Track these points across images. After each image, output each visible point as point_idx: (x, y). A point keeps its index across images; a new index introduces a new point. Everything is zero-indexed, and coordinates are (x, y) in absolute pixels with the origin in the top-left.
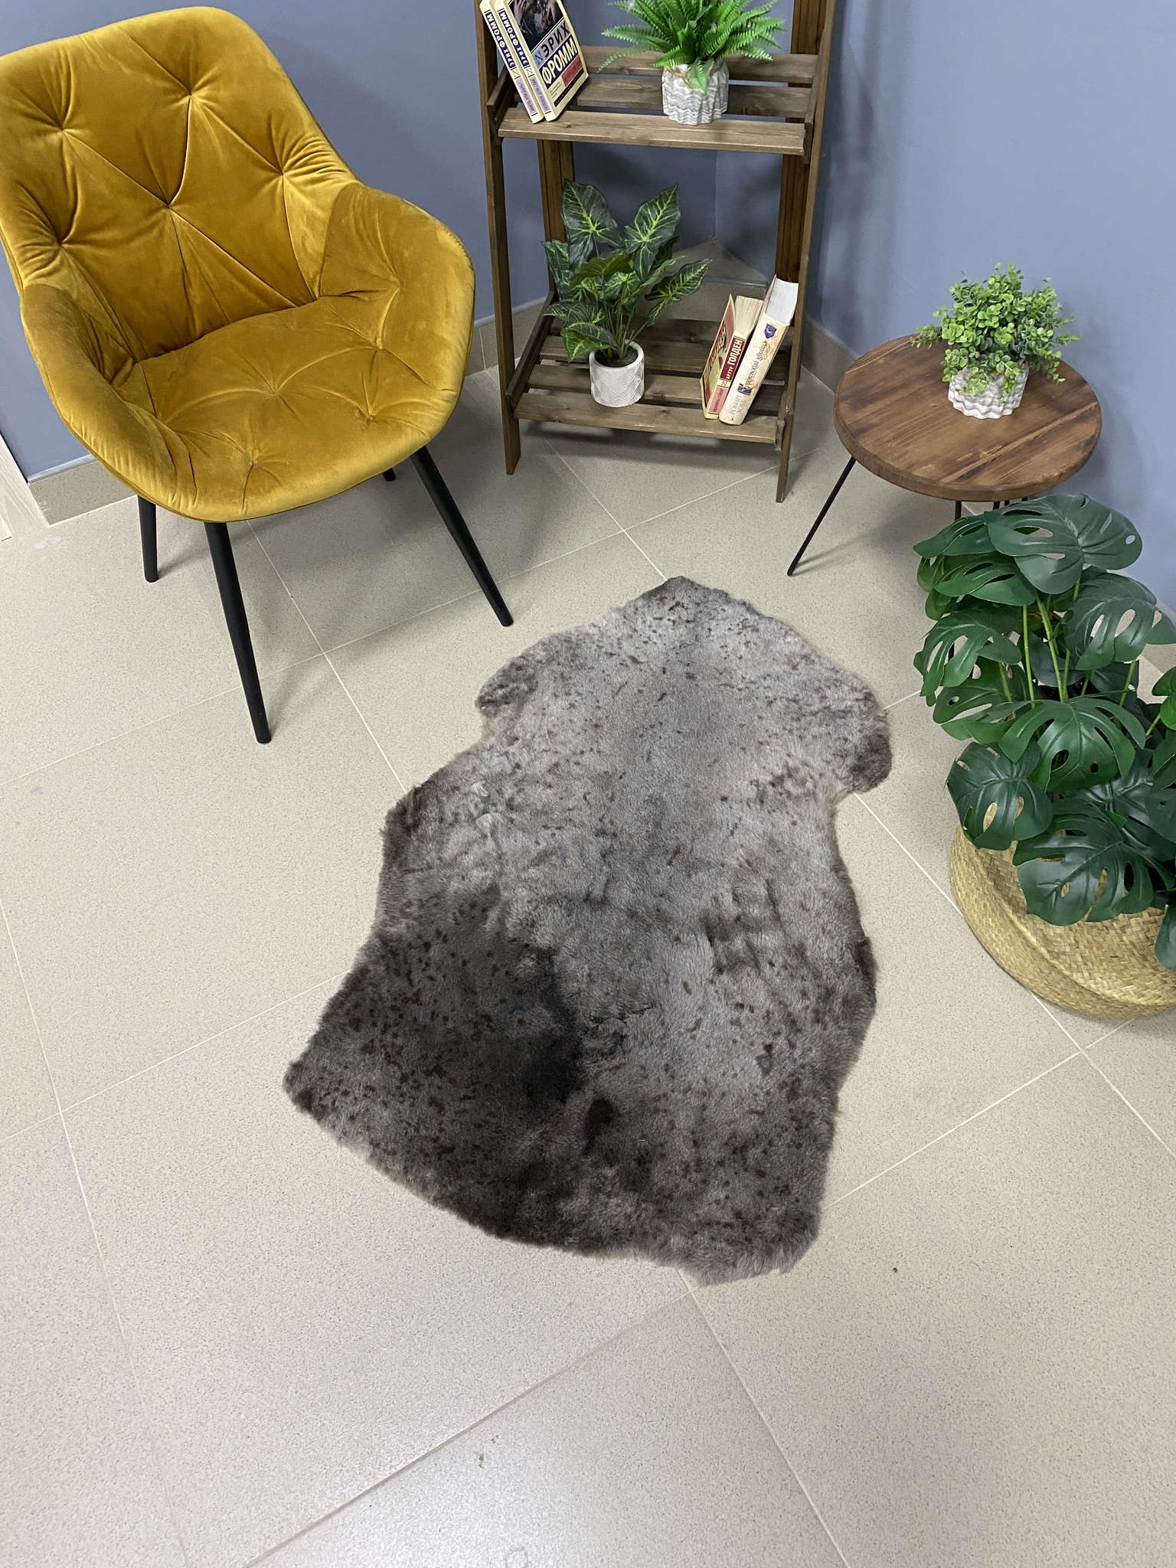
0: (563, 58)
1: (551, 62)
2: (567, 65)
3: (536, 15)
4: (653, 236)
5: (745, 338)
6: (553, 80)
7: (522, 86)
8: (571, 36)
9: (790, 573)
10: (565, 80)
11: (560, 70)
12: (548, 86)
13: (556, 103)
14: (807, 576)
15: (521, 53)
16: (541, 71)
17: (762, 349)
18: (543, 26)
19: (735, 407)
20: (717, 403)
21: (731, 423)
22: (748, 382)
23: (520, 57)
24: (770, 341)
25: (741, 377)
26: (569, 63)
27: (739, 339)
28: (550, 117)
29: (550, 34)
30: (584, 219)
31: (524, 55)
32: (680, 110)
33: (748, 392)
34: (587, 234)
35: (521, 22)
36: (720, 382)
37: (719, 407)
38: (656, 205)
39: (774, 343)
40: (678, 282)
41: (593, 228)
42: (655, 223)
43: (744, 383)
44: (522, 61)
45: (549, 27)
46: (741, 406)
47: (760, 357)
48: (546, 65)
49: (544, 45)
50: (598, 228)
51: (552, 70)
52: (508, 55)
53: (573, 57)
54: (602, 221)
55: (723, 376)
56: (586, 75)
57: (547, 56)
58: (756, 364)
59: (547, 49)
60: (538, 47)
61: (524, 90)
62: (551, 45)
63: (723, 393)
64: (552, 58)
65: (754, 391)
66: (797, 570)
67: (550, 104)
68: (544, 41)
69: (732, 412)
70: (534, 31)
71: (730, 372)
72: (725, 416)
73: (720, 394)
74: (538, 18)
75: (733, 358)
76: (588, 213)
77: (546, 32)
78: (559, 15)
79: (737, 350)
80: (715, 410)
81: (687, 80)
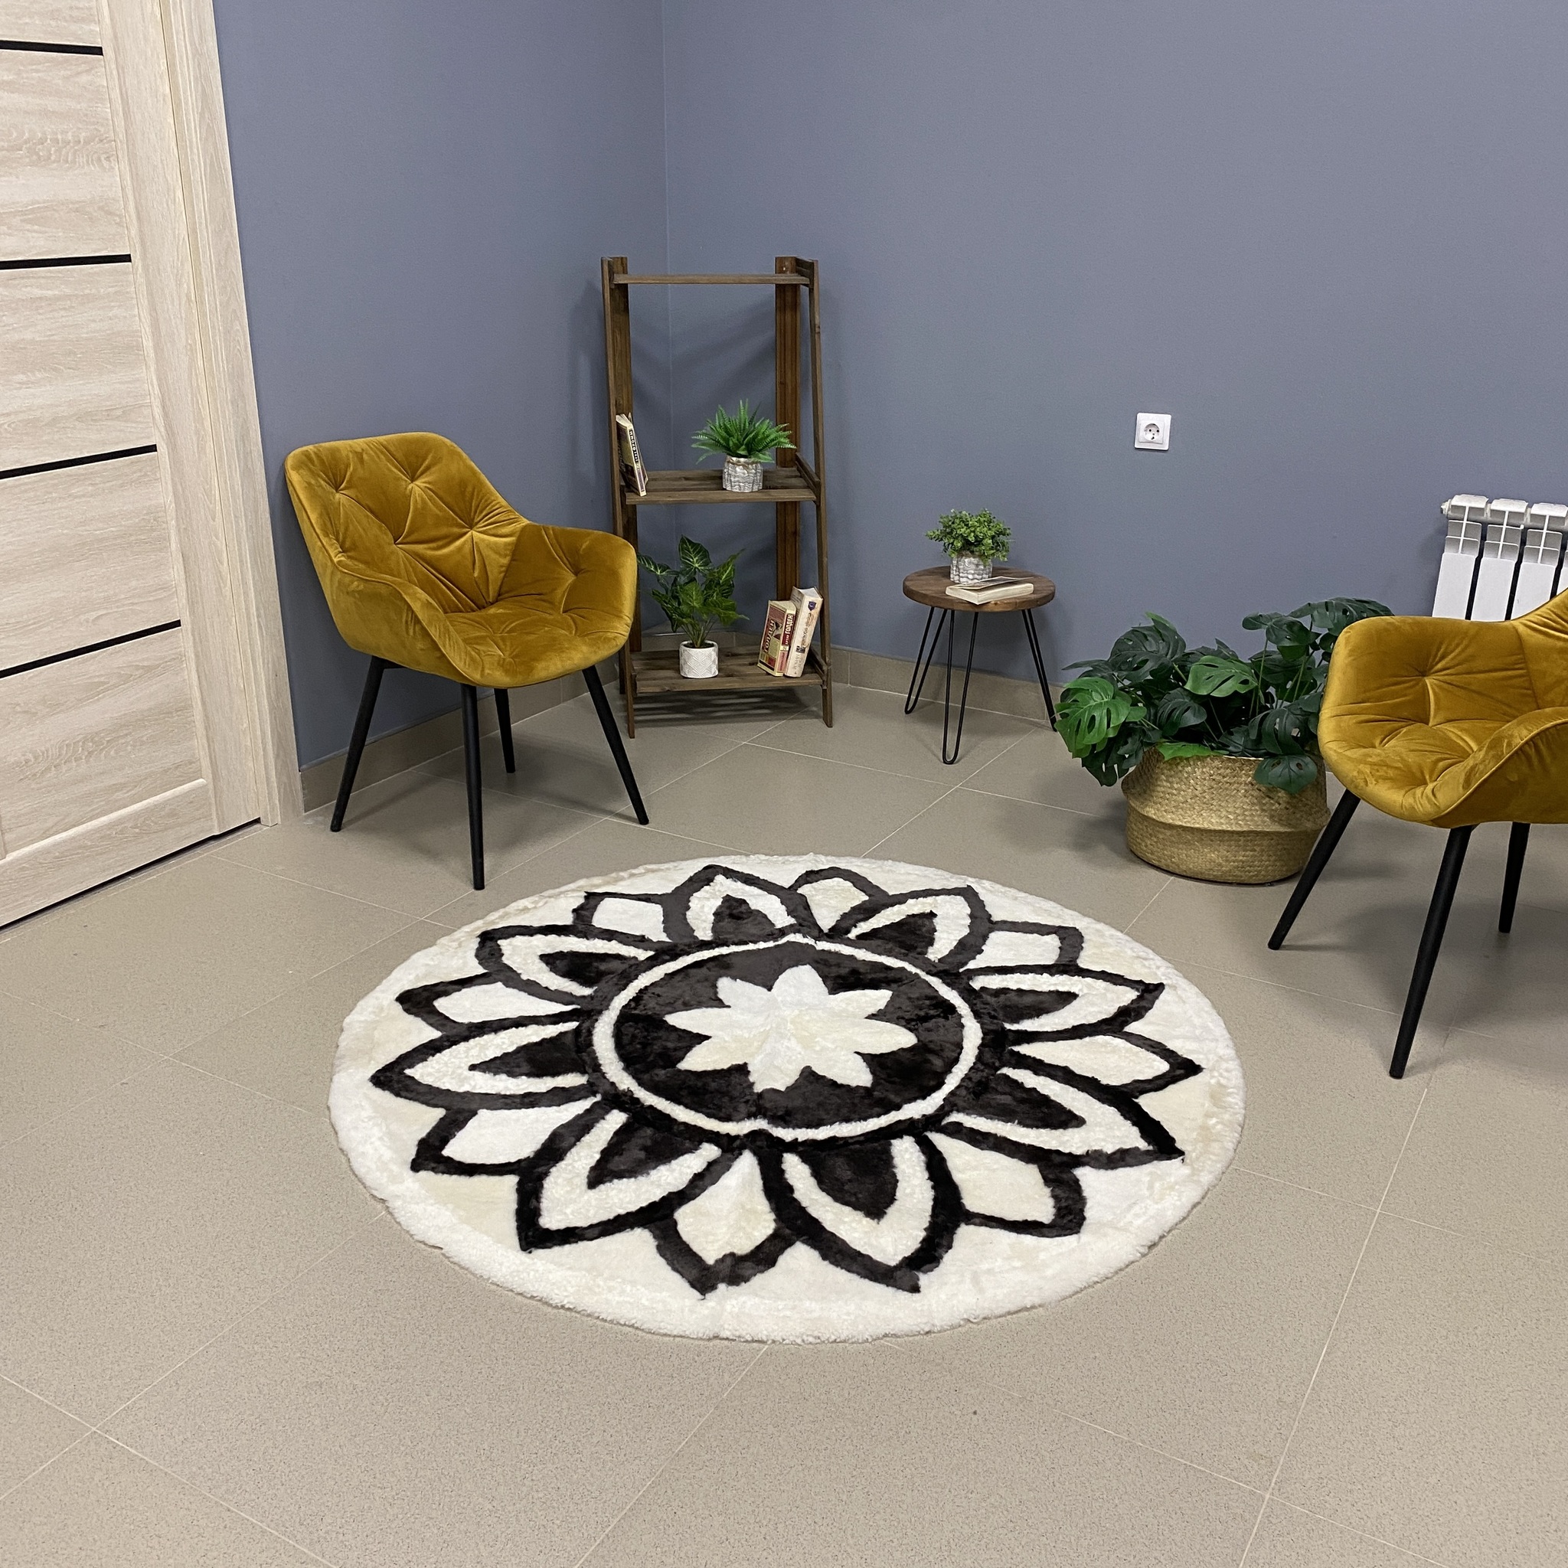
5: (794, 615)
17: (809, 618)
19: (795, 664)
20: (781, 665)
21: (795, 676)
22: (803, 644)
24: (812, 612)
25: (797, 642)
27: (790, 618)
32: (741, 485)
33: (803, 651)
36: (782, 648)
37: (783, 668)
39: (816, 612)
43: (799, 645)
46: (799, 663)
47: (807, 624)
55: (784, 643)
58: (806, 628)
65: (807, 650)
69: (795, 668)
71: (788, 640)
72: (790, 673)
73: (783, 657)
75: (789, 628)
79: (790, 623)
80: (782, 671)
81: (745, 466)
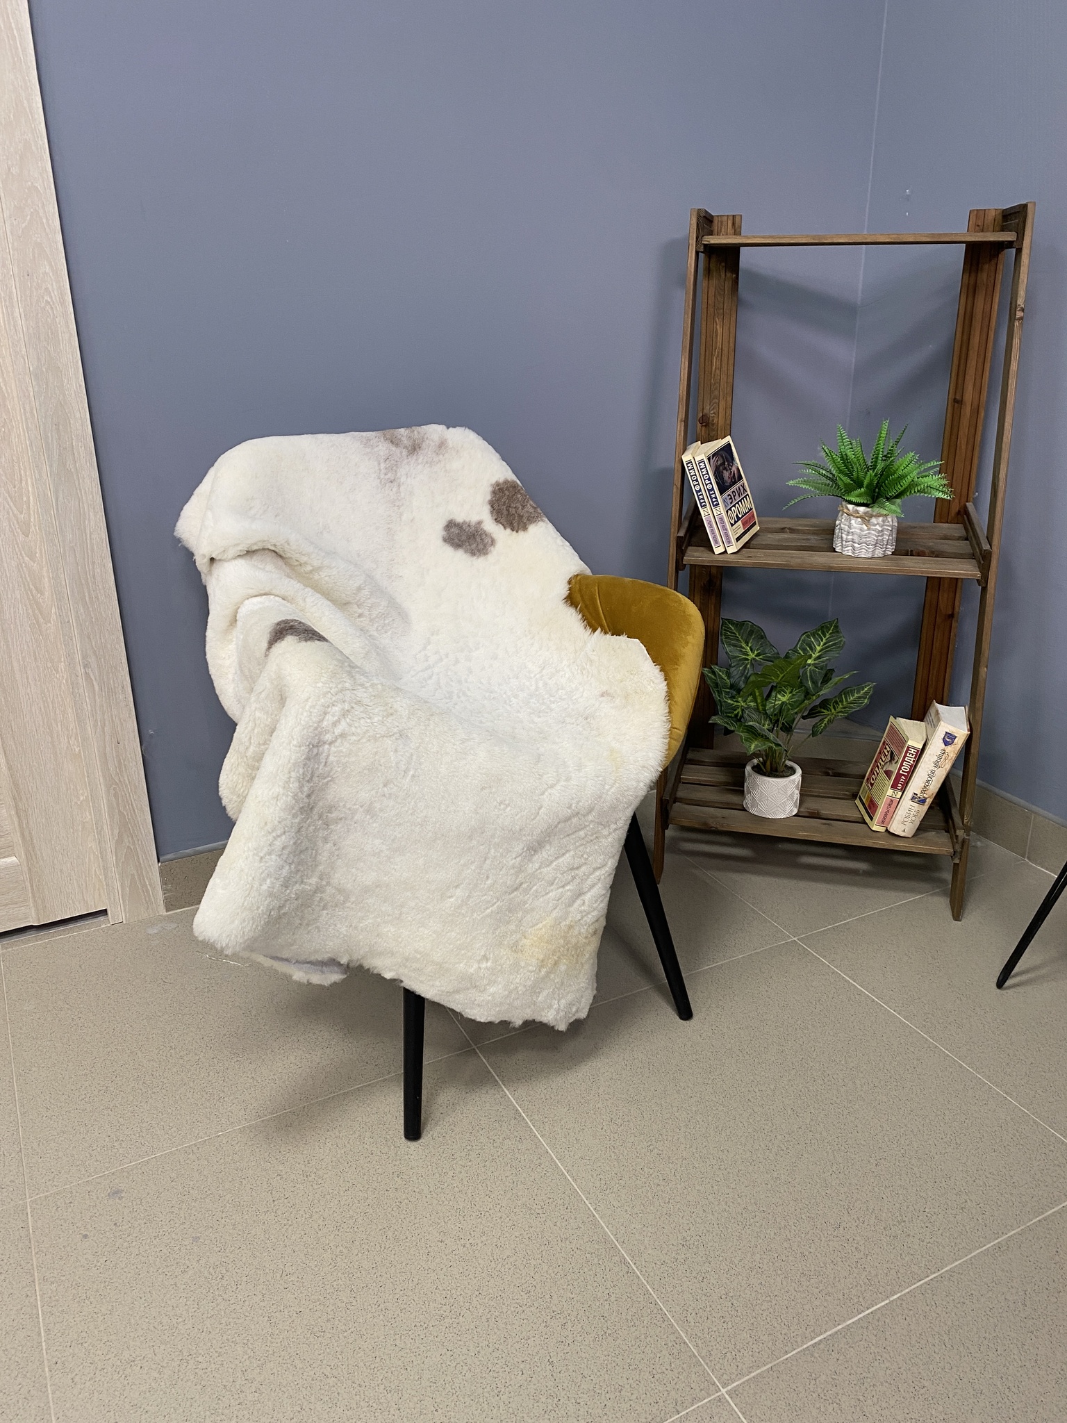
0: (743, 508)
1: (733, 508)
2: (745, 514)
3: (725, 472)
4: (819, 657)
5: (920, 747)
6: (735, 522)
7: (710, 523)
8: (748, 495)
9: (1000, 984)
10: (744, 524)
11: (740, 516)
12: (732, 525)
13: (738, 539)
14: (1021, 990)
15: (713, 496)
16: (727, 512)
17: (940, 757)
18: (729, 481)
19: (907, 817)
20: (886, 815)
21: (902, 834)
22: (923, 791)
23: (712, 499)
24: (949, 748)
25: (915, 786)
26: (746, 513)
27: (914, 748)
28: (730, 550)
29: (734, 488)
30: (743, 648)
31: (716, 498)
32: (856, 545)
33: (922, 802)
34: (748, 659)
35: (715, 473)
36: (890, 792)
37: (887, 820)
38: (818, 635)
39: (954, 750)
40: (842, 701)
41: (752, 656)
42: (818, 648)
43: (918, 792)
44: (713, 502)
45: (734, 483)
46: (914, 816)
47: (937, 764)
48: (730, 509)
49: (729, 495)
50: (758, 655)
51: (735, 514)
52: (701, 497)
53: (750, 510)
54: (762, 648)
55: (894, 786)
56: (757, 528)
57: (731, 503)
58: (933, 772)
59: (731, 498)
60: (725, 495)
61: (711, 526)
62: (734, 496)
63: (894, 805)
64: (734, 506)
65: (929, 801)
66: (1008, 983)
67: (733, 539)
68: (729, 492)
69: (903, 823)
70: (723, 483)
71: (902, 782)
72: (896, 828)
73: (890, 805)
74: (726, 474)
75: (906, 768)
76: (747, 644)
77: (731, 486)
78: (740, 478)
79: (911, 759)
80: (883, 822)
81: (866, 519)
